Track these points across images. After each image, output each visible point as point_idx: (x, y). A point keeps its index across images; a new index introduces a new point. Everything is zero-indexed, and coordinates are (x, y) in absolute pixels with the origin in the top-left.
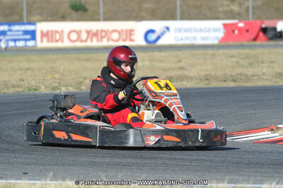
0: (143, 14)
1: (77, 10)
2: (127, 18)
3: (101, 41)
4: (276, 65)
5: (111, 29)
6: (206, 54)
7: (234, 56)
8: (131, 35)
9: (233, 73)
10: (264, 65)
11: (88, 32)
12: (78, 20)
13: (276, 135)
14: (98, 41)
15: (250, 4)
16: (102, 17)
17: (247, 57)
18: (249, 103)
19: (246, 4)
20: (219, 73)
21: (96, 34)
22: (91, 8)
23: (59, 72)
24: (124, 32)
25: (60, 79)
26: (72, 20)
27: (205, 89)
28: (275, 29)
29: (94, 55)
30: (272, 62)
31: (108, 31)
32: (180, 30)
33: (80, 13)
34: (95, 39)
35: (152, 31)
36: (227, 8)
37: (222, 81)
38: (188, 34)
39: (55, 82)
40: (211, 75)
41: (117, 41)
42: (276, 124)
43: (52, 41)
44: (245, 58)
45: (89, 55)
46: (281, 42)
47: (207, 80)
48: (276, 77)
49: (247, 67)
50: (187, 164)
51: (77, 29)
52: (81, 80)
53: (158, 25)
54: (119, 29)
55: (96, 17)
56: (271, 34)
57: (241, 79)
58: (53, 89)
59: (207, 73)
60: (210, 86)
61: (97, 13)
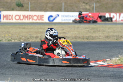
0: (48, 8)
1: (19, 6)
2: (41, 10)
3: (29, 20)
4: (105, 32)
5: (34, 15)
6: (75, 27)
7: (87, 28)
8: (42, 18)
9: (87, 36)
10: (100, 32)
11: (24, 16)
12: (19, 11)
13: (106, 63)
14: (28, 20)
15: (94, 5)
16: (30, 10)
17: (93, 28)
18: (94, 49)
19: (93, 5)
20: (81, 35)
21: (27, 17)
22: (25, 5)
23: (11, 33)
24: (39, 16)
25: (12, 36)
26: (17, 10)
27: (74, 42)
28: (105, 17)
29: (26, 26)
30: (103, 31)
31: (32, 15)
32: (63, 16)
33: (20, 7)
34: (26, 19)
35: (51, 16)
36: (84, 7)
37: (82, 39)
38: (67, 18)
39: (9, 38)
40: (77, 36)
41: (36, 20)
42: (105, 59)
43: (8, 20)
44: (91, 29)
45: (24, 26)
46: (107, 23)
47: (76, 38)
48: (105, 38)
49: (92, 33)
50: (68, 75)
51: (19, 14)
52: (21, 37)
53: (54, 14)
54: (37, 15)
55: (27, 9)
56: (103, 18)
57: (90, 38)
58: (9, 41)
59: (75, 35)
60: (77, 41)
61: (28, 8)
